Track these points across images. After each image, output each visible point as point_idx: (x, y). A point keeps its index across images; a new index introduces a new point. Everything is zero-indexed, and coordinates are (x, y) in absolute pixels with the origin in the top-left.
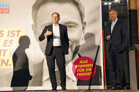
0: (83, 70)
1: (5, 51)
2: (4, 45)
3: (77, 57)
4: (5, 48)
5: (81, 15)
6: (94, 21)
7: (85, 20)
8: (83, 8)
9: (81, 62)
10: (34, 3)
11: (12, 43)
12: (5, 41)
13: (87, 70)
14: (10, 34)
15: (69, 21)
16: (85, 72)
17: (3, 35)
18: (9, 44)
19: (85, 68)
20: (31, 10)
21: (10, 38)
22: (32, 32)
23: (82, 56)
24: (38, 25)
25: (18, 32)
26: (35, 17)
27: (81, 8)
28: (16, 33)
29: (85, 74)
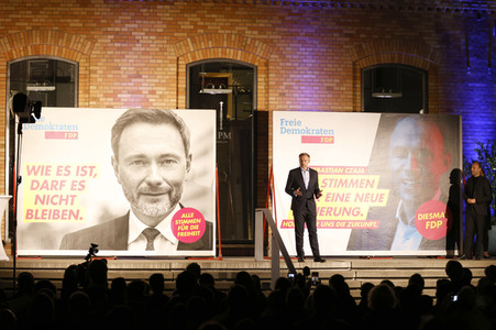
0: (187, 228)
1: (73, 197)
2: (72, 189)
3: (178, 208)
4: (73, 193)
5: (185, 143)
6: (205, 153)
7: (190, 152)
8: (188, 132)
9: (183, 216)
10: (114, 123)
11: (83, 186)
12: (73, 182)
13: (192, 227)
14: (80, 172)
15: (164, 153)
16: (189, 230)
17: (69, 173)
18: (78, 187)
19: (189, 225)
20: (110, 135)
21: (80, 178)
22: (112, 169)
23: (185, 206)
24: (120, 158)
25: (92, 168)
26: (116, 146)
27: (185, 133)
28: (88, 170)
29: (189, 234)
